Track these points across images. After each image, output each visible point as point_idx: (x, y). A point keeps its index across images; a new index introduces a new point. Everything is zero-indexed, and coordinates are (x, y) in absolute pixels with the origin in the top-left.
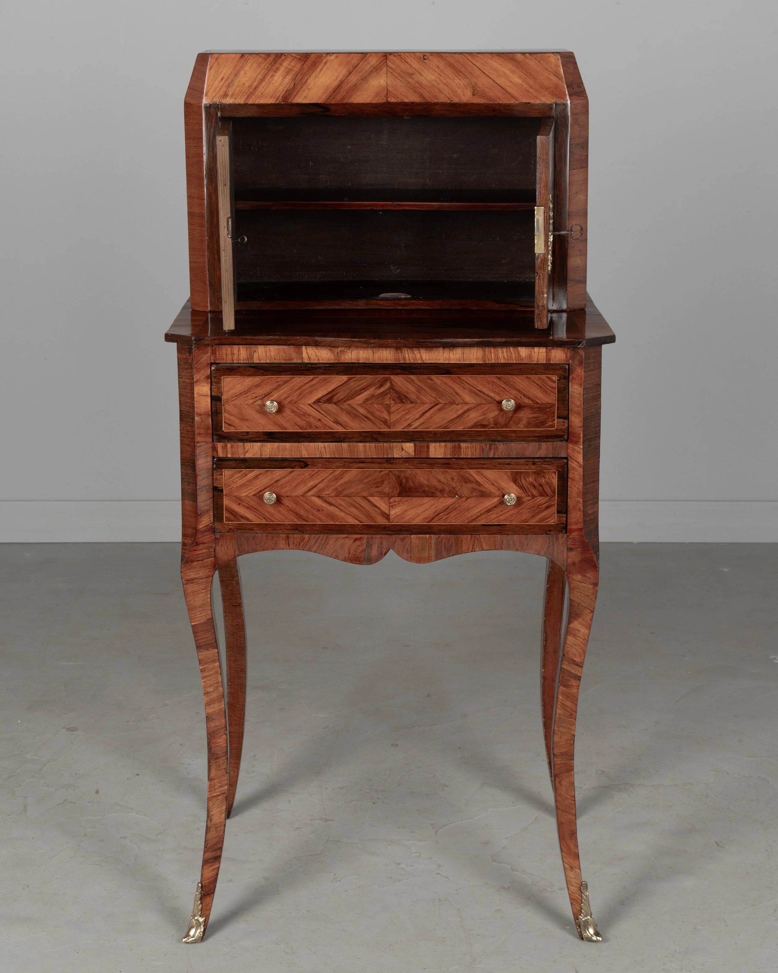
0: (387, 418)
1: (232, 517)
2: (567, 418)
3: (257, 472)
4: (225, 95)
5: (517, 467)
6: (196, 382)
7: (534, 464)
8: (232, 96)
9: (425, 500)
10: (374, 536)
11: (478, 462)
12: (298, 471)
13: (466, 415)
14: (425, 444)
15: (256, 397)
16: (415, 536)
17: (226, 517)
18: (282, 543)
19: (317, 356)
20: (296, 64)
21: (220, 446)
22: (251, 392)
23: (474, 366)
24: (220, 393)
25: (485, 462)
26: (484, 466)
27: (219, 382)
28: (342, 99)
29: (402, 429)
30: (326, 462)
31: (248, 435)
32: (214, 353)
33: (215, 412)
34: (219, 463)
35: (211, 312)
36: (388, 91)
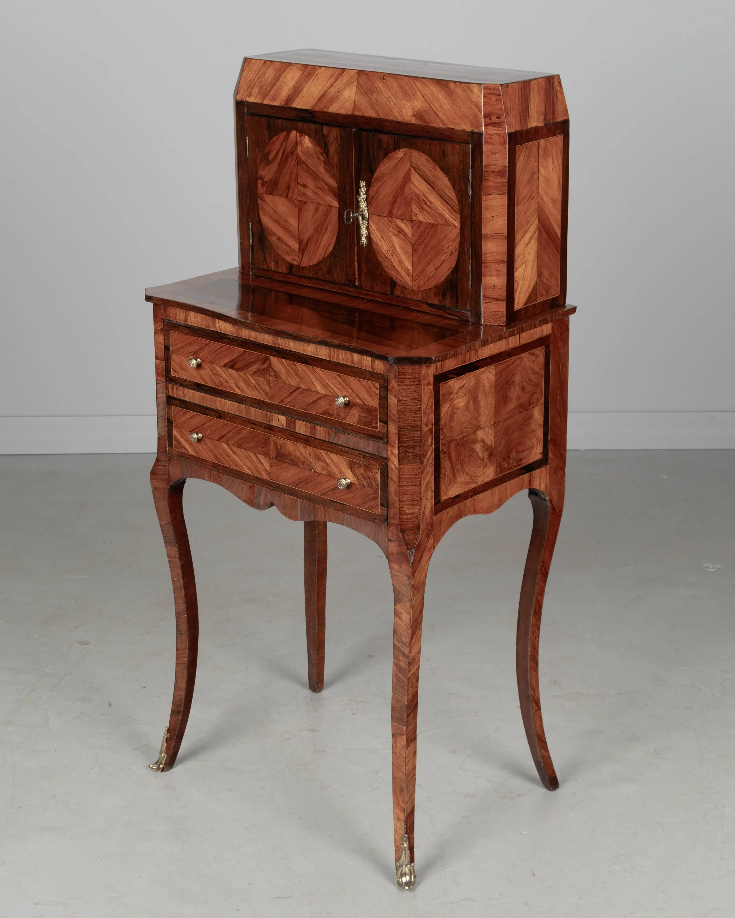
0: (268, 391)
1: (178, 446)
7: (364, 457)
8: (254, 96)
9: (292, 467)
10: (262, 488)
12: (215, 420)
14: (292, 420)
16: (287, 495)
17: (175, 445)
18: (206, 475)
19: (224, 328)
20: (297, 74)
21: (169, 386)
22: (187, 348)
23: (323, 361)
24: (169, 344)
25: (332, 446)
27: (168, 335)
28: (323, 108)
29: (278, 403)
30: (232, 417)
31: (185, 382)
32: (165, 311)
33: (167, 359)
34: (170, 400)
35: (242, 273)
36: (355, 104)
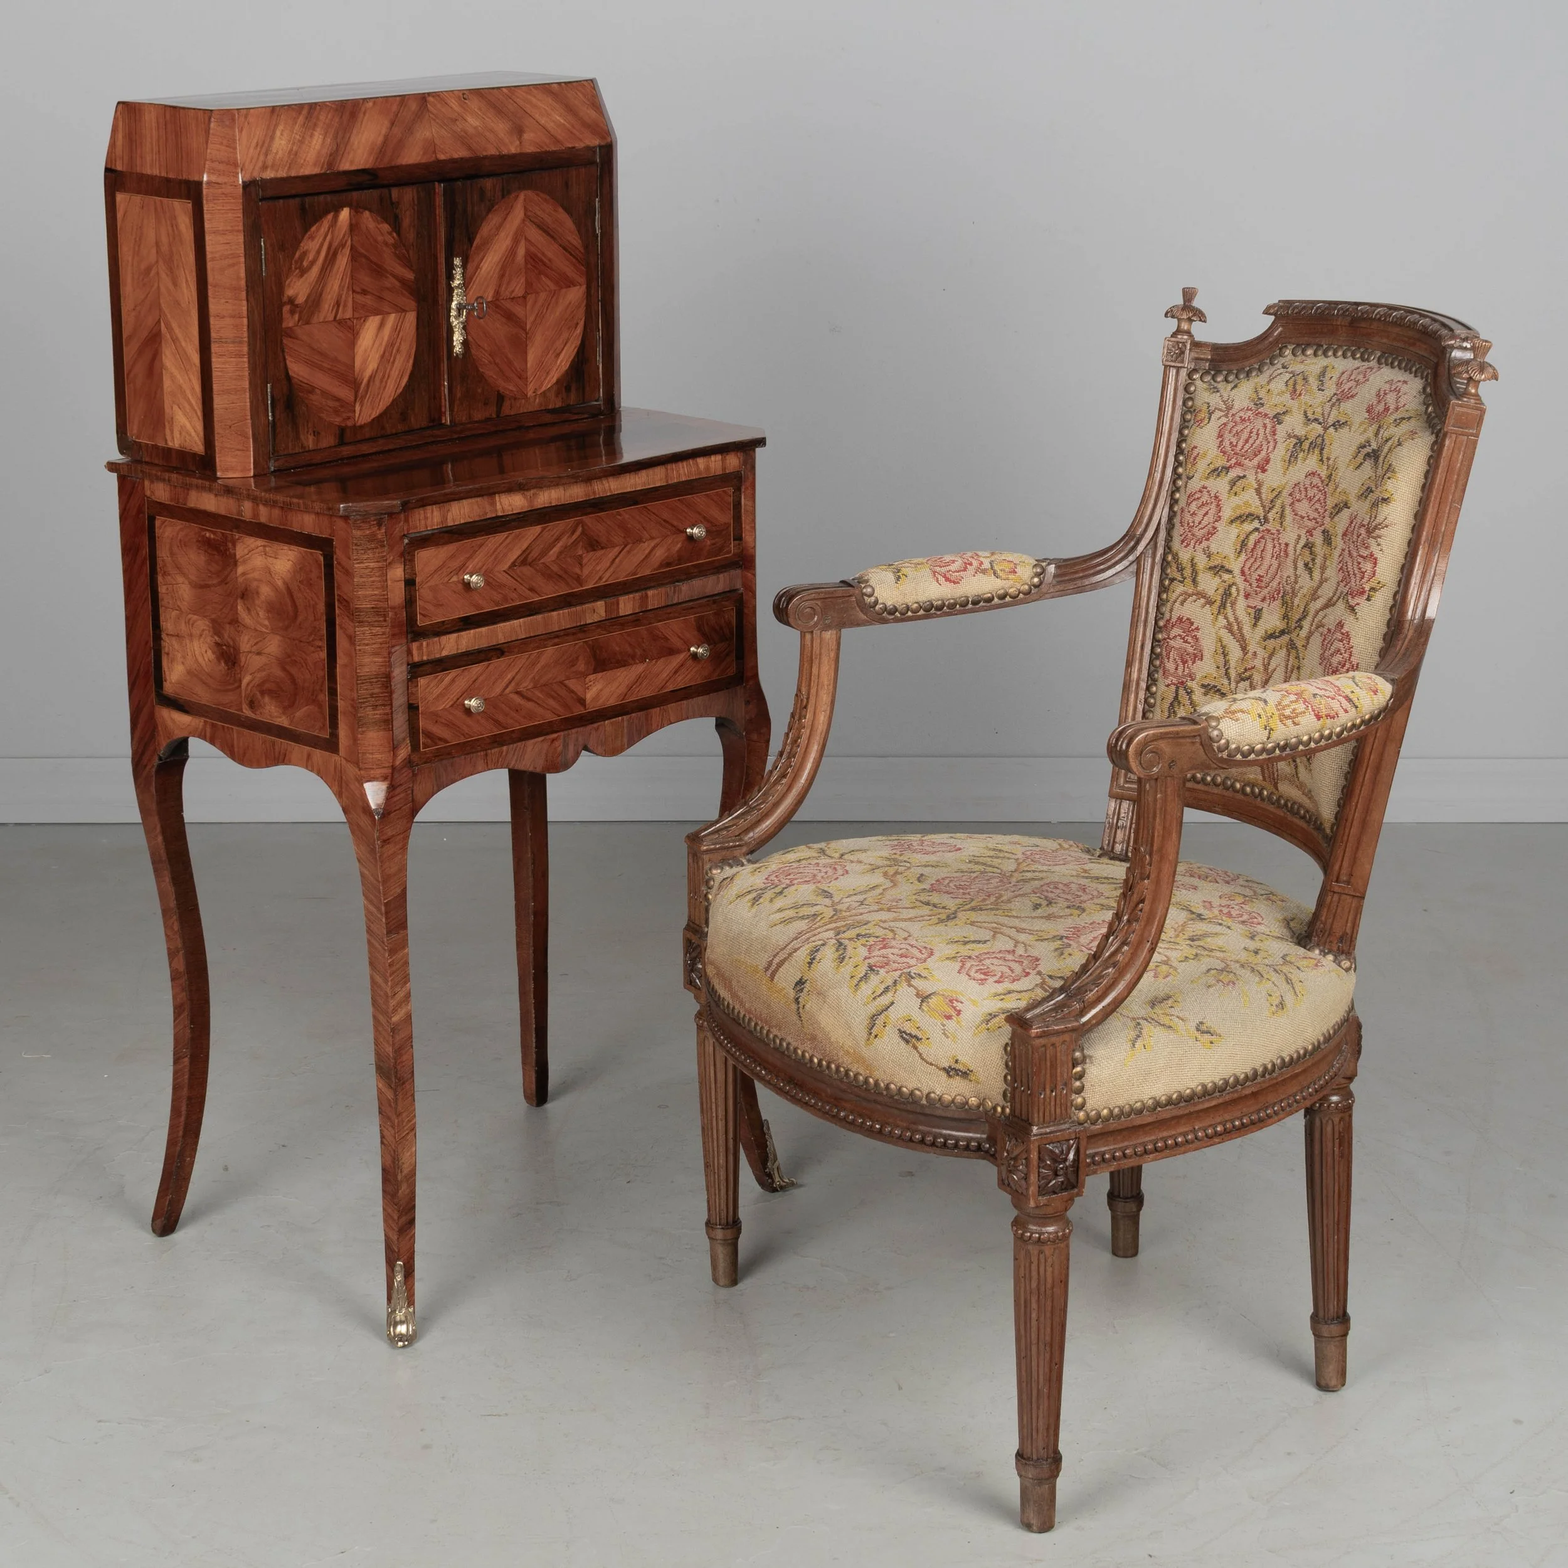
1: (429, 742)
2: (740, 538)
3: (453, 673)
4: (264, 167)
5: (700, 609)
6: (389, 564)
7: (714, 602)
8: (273, 166)
9: (619, 671)
10: (570, 732)
11: (665, 612)
12: (495, 663)
13: (653, 553)
14: (613, 600)
15: (451, 572)
16: (609, 721)
17: (423, 743)
18: (481, 763)
19: (510, 505)
20: (334, 117)
21: (415, 645)
25: (671, 610)
27: (412, 560)
28: (391, 161)
29: (594, 585)
30: (522, 644)
31: (443, 625)
32: (407, 520)
33: (410, 602)
34: (416, 670)
35: (254, 476)
36: (435, 145)
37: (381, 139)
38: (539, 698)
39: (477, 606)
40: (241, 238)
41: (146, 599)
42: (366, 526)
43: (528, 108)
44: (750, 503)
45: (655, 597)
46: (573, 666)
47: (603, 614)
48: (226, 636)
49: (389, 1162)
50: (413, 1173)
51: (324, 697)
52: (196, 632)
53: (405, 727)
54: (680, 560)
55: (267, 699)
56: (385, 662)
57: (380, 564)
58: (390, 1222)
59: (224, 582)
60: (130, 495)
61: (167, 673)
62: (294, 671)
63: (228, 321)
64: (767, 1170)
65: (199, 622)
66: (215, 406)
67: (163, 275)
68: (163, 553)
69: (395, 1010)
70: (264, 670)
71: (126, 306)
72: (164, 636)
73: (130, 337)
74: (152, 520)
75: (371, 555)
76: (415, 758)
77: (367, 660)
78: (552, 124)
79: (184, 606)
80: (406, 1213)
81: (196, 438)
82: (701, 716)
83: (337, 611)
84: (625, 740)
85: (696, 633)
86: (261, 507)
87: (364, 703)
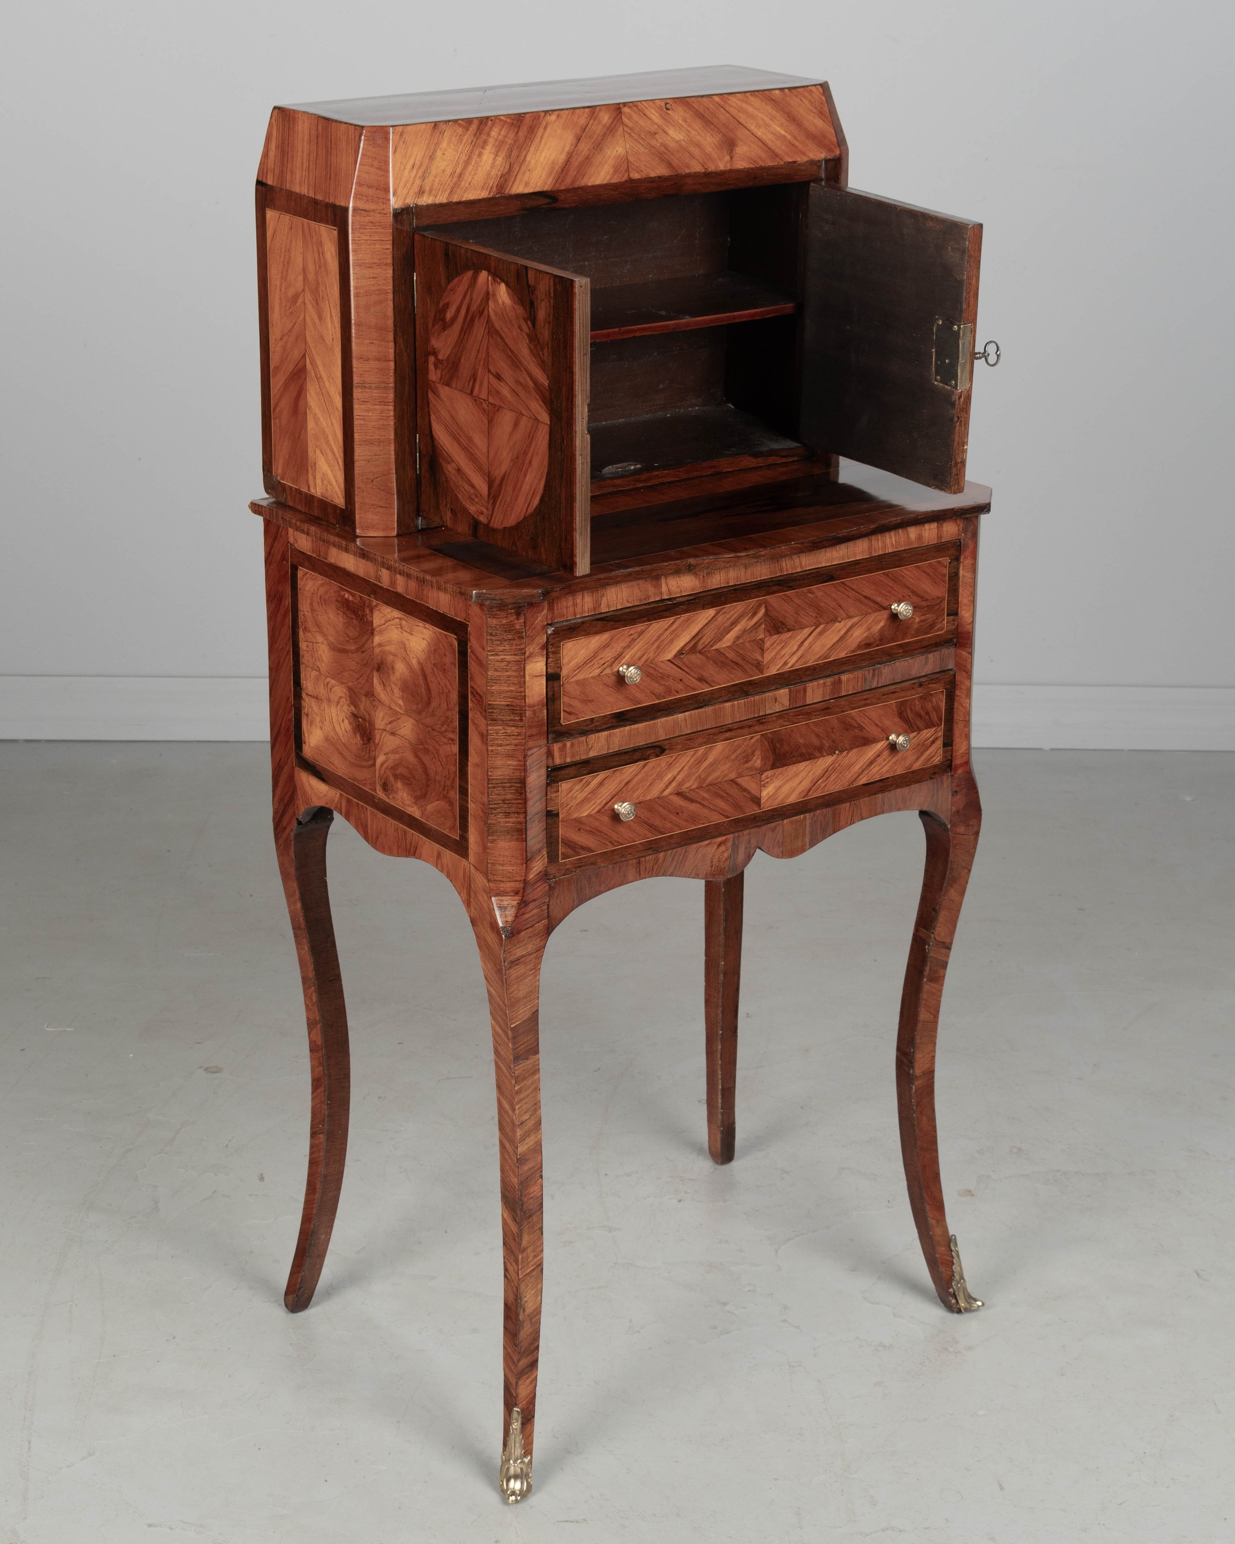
0: (759, 658)
1: (570, 852)
2: (956, 614)
3: (602, 775)
4: (421, 192)
5: (902, 694)
6: (528, 657)
7: (921, 685)
8: (431, 191)
9: (802, 765)
10: (741, 834)
11: (861, 698)
12: (653, 762)
13: (850, 633)
14: (800, 687)
15: (604, 664)
16: (788, 820)
17: (562, 854)
18: (631, 873)
19: (678, 587)
20: (508, 133)
21: (556, 747)
22: (598, 658)
23: (860, 563)
24: (558, 667)
25: (868, 696)
26: (868, 701)
27: (557, 652)
28: (574, 181)
29: (777, 671)
30: (687, 740)
31: (592, 723)
32: (551, 609)
33: (552, 698)
34: (555, 774)
35: (398, 535)
36: (628, 162)
37: (563, 158)
38: (704, 799)
39: (635, 701)
40: (390, 272)
41: (288, 651)
42: (503, 614)
43: (742, 118)
44: (969, 575)
45: (849, 682)
46: (747, 762)
47: (787, 703)
48: (362, 707)
49: (511, 1298)
50: (538, 1312)
51: (455, 795)
52: (334, 697)
53: (542, 836)
54: (882, 639)
55: (399, 785)
56: (520, 765)
57: (518, 658)
58: (510, 1363)
59: (361, 649)
60: (275, 539)
61: (306, 735)
62: (426, 759)
63: (373, 364)
64: (951, 1290)
65: (336, 688)
66: (356, 458)
67: (309, 306)
68: (304, 608)
69: (522, 1139)
70: (397, 753)
71: (275, 334)
72: (304, 695)
73: (277, 368)
74: (294, 569)
75: (508, 647)
76: (552, 870)
77: (499, 762)
78: (770, 136)
79: (323, 667)
80: (528, 1355)
81: (337, 489)
82: (899, 810)
83: (470, 705)
84: (807, 840)
85: (897, 720)
86: (398, 576)
87: (495, 809)
